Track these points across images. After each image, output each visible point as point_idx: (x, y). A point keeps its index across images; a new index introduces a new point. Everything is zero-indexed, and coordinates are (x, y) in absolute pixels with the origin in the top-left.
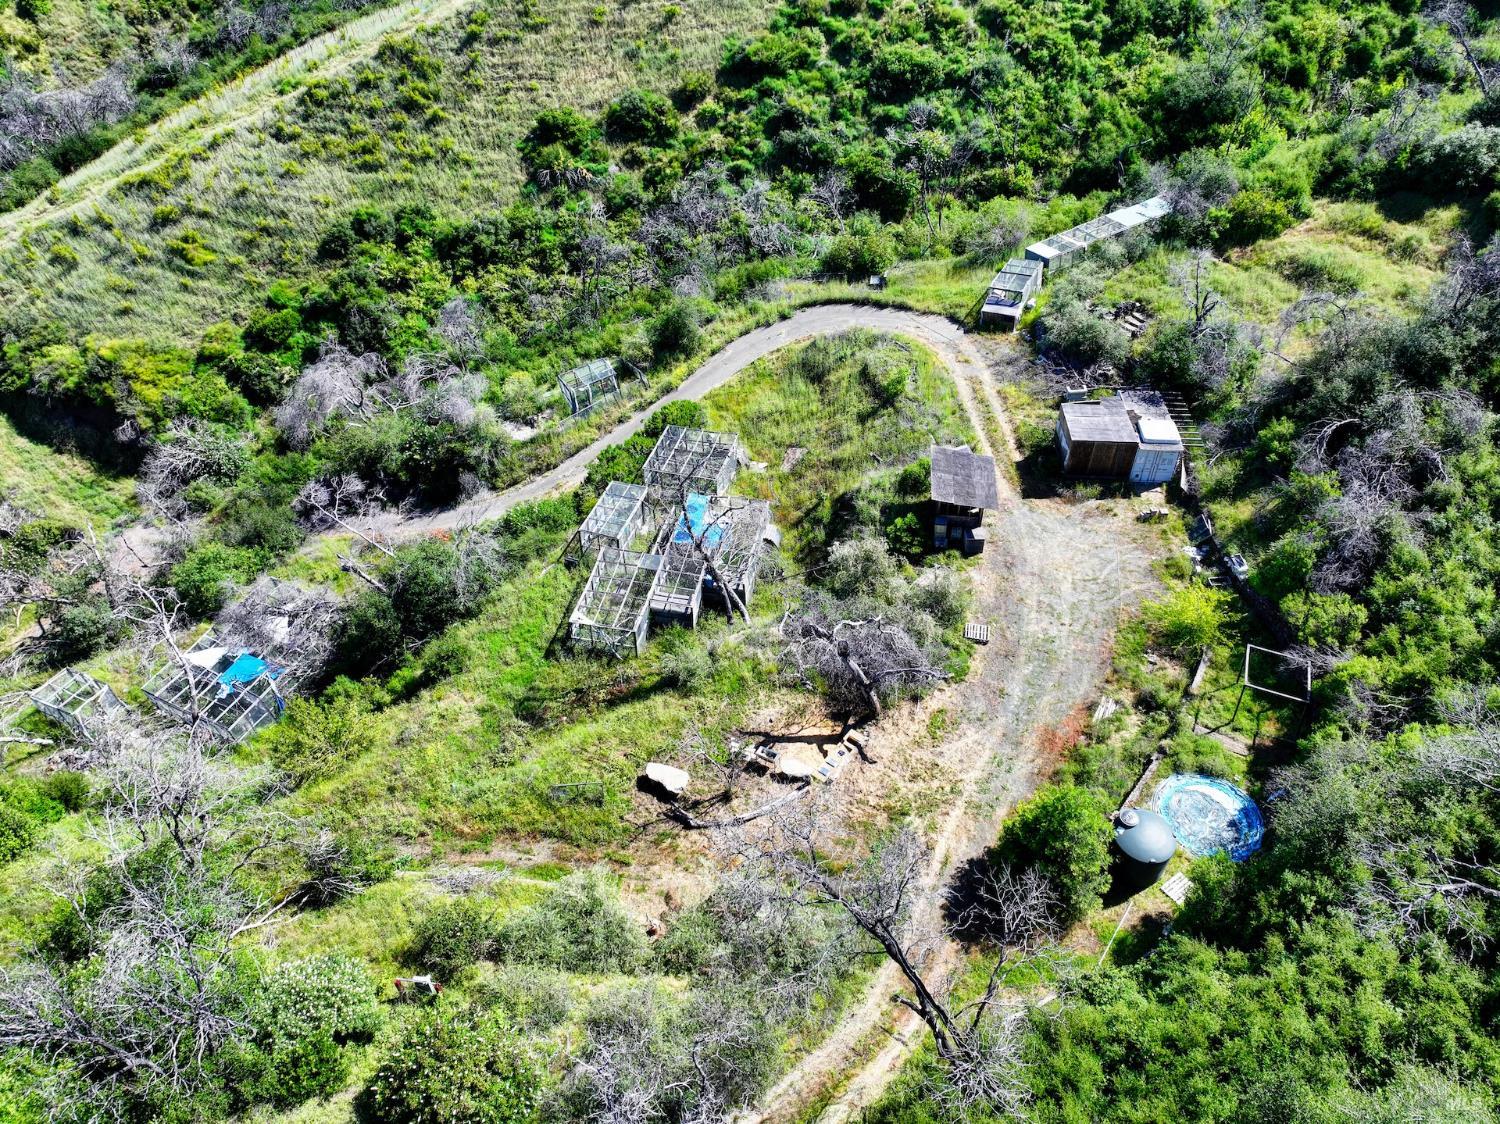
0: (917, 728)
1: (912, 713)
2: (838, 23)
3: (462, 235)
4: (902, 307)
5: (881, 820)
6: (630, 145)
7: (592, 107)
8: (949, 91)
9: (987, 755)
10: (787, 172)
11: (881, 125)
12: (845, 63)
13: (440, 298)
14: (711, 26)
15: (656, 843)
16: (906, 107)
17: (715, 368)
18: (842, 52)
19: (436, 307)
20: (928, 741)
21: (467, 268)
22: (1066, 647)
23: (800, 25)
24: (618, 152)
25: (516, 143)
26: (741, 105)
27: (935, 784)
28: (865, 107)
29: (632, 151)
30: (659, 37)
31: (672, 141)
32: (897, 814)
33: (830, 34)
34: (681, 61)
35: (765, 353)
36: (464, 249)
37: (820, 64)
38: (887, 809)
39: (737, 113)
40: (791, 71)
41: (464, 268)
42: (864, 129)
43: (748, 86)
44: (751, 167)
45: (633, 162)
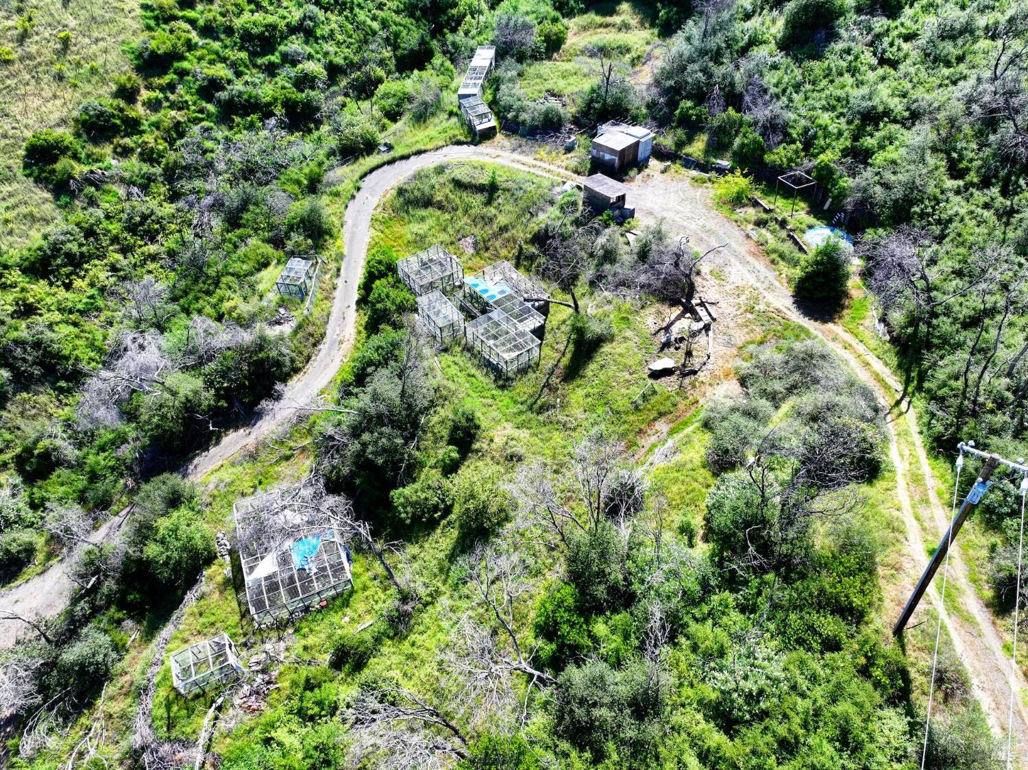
0: (713, 281)
1: (704, 279)
2: (190, 14)
3: (49, 252)
4: (419, 153)
5: (749, 316)
6: (115, 141)
7: (59, 125)
8: (294, 37)
9: (746, 272)
10: (237, 119)
11: (271, 70)
12: (216, 39)
13: (70, 304)
14: (103, 39)
15: (694, 387)
16: (277, 54)
17: (353, 234)
18: (208, 31)
19: (71, 312)
20: (722, 282)
21: (71, 274)
22: (711, 224)
23: (166, 21)
24: (108, 149)
25: (20, 173)
26: (171, 87)
27: (747, 292)
28: (251, 61)
29: (120, 145)
30: (69, 58)
31: (142, 128)
32: (751, 310)
33: (192, 22)
34: (101, 71)
35: (372, 212)
36: (59, 261)
37: (200, 44)
38: (746, 311)
39: (173, 93)
40: (187, 54)
41: (68, 276)
42: (261, 76)
43: (166, 74)
44: (212, 124)
45: (125, 152)
